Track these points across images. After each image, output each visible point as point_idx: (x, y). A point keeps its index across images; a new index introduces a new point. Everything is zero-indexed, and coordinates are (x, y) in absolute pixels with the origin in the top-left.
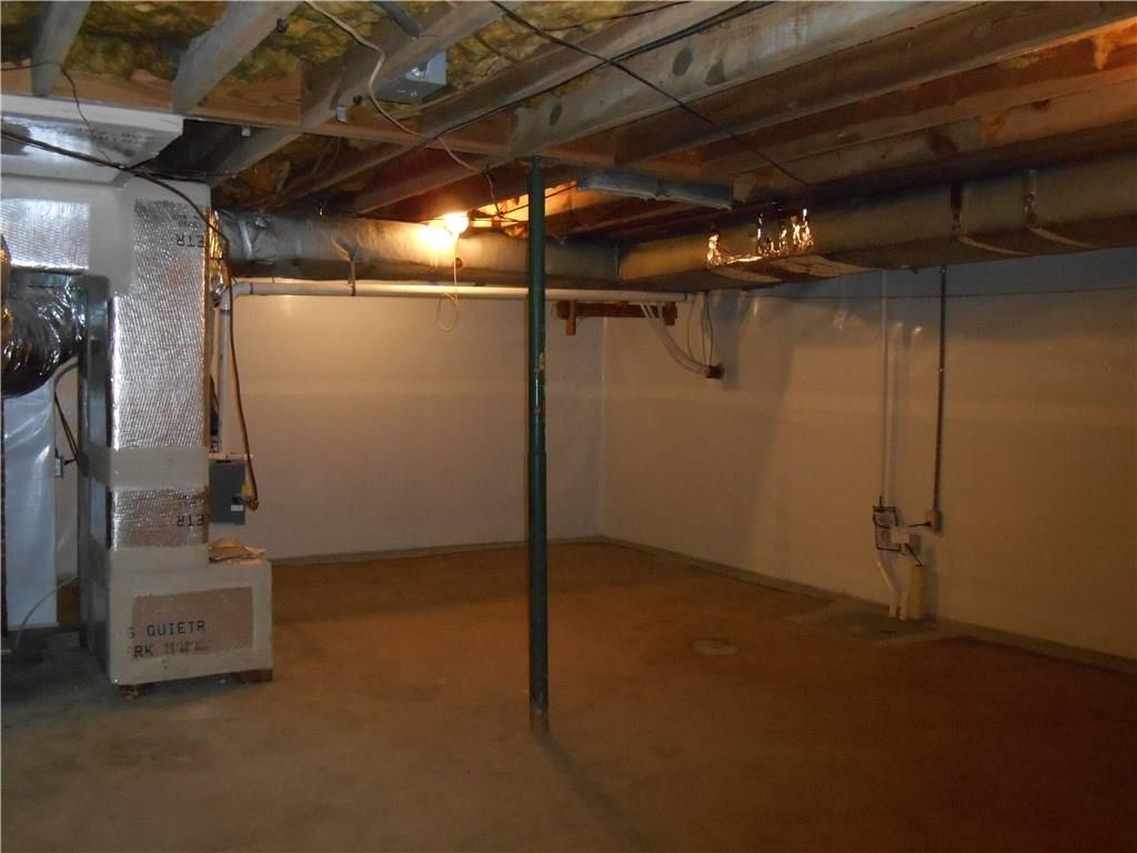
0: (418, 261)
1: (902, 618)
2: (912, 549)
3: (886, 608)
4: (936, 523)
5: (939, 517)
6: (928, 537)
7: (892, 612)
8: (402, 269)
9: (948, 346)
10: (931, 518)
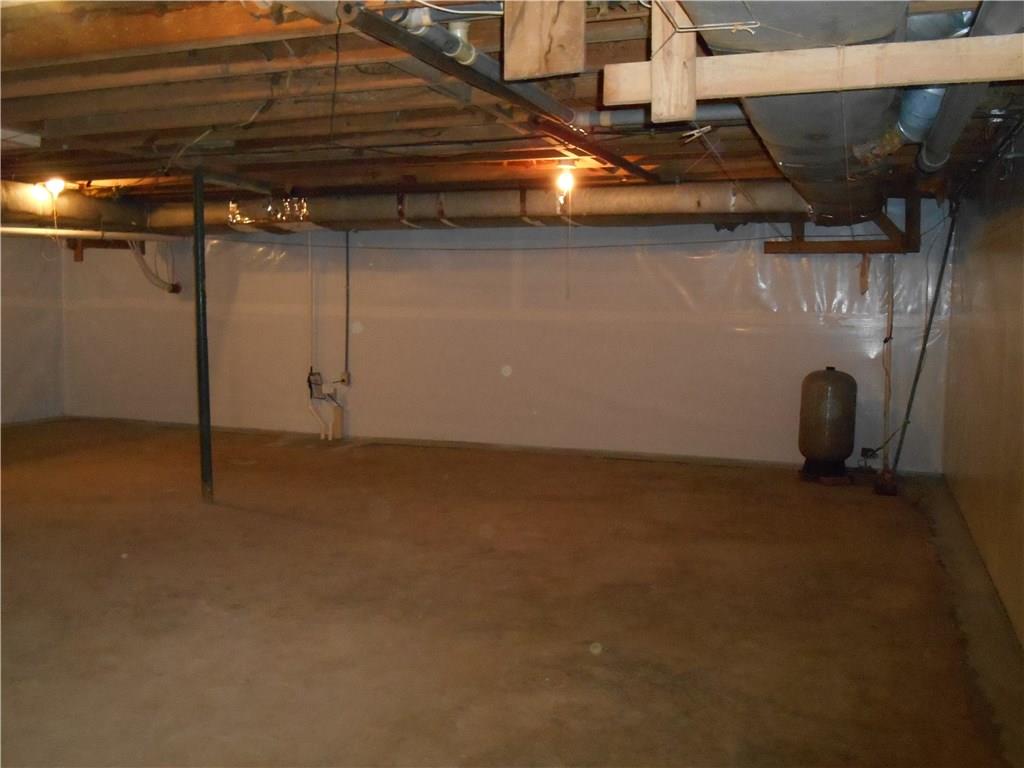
0: (31, 211)
1: (330, 438)
2: (332, 397)
3: (319, 435)
4: (346, 380)
5: (349, 375)
6: (342, 389)
7: (323, 437)
8: (19, 217)
9: (350, 273)
10: (345, 378)
